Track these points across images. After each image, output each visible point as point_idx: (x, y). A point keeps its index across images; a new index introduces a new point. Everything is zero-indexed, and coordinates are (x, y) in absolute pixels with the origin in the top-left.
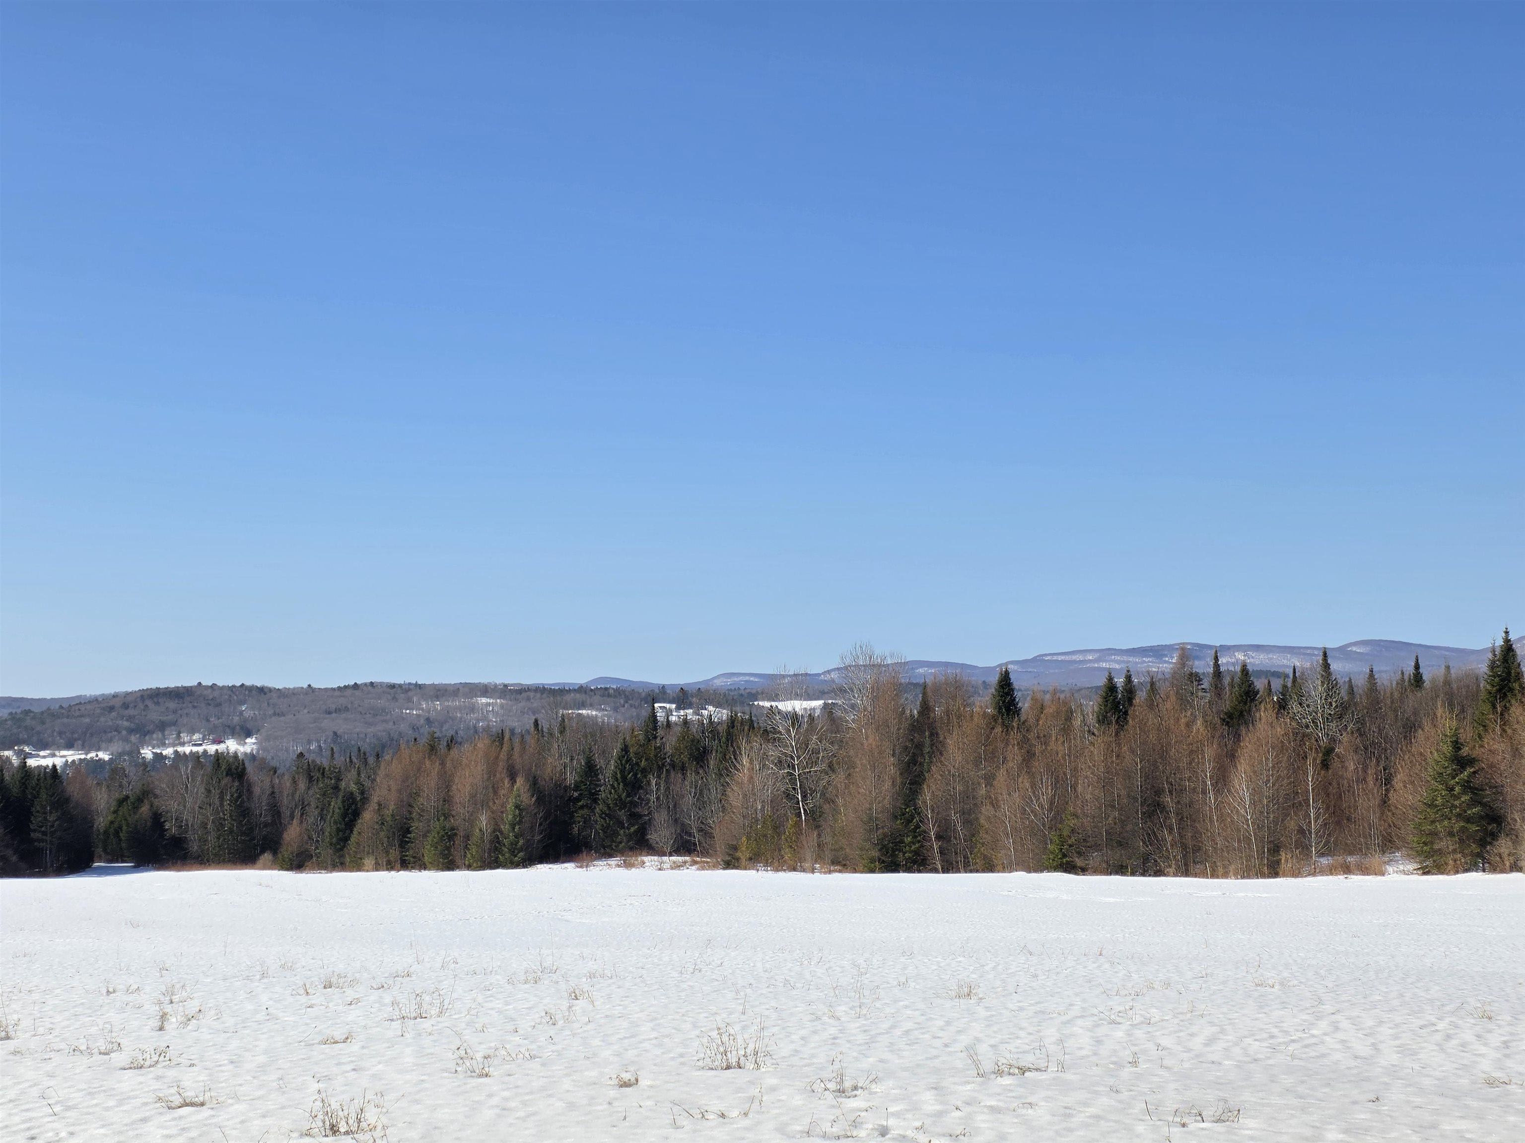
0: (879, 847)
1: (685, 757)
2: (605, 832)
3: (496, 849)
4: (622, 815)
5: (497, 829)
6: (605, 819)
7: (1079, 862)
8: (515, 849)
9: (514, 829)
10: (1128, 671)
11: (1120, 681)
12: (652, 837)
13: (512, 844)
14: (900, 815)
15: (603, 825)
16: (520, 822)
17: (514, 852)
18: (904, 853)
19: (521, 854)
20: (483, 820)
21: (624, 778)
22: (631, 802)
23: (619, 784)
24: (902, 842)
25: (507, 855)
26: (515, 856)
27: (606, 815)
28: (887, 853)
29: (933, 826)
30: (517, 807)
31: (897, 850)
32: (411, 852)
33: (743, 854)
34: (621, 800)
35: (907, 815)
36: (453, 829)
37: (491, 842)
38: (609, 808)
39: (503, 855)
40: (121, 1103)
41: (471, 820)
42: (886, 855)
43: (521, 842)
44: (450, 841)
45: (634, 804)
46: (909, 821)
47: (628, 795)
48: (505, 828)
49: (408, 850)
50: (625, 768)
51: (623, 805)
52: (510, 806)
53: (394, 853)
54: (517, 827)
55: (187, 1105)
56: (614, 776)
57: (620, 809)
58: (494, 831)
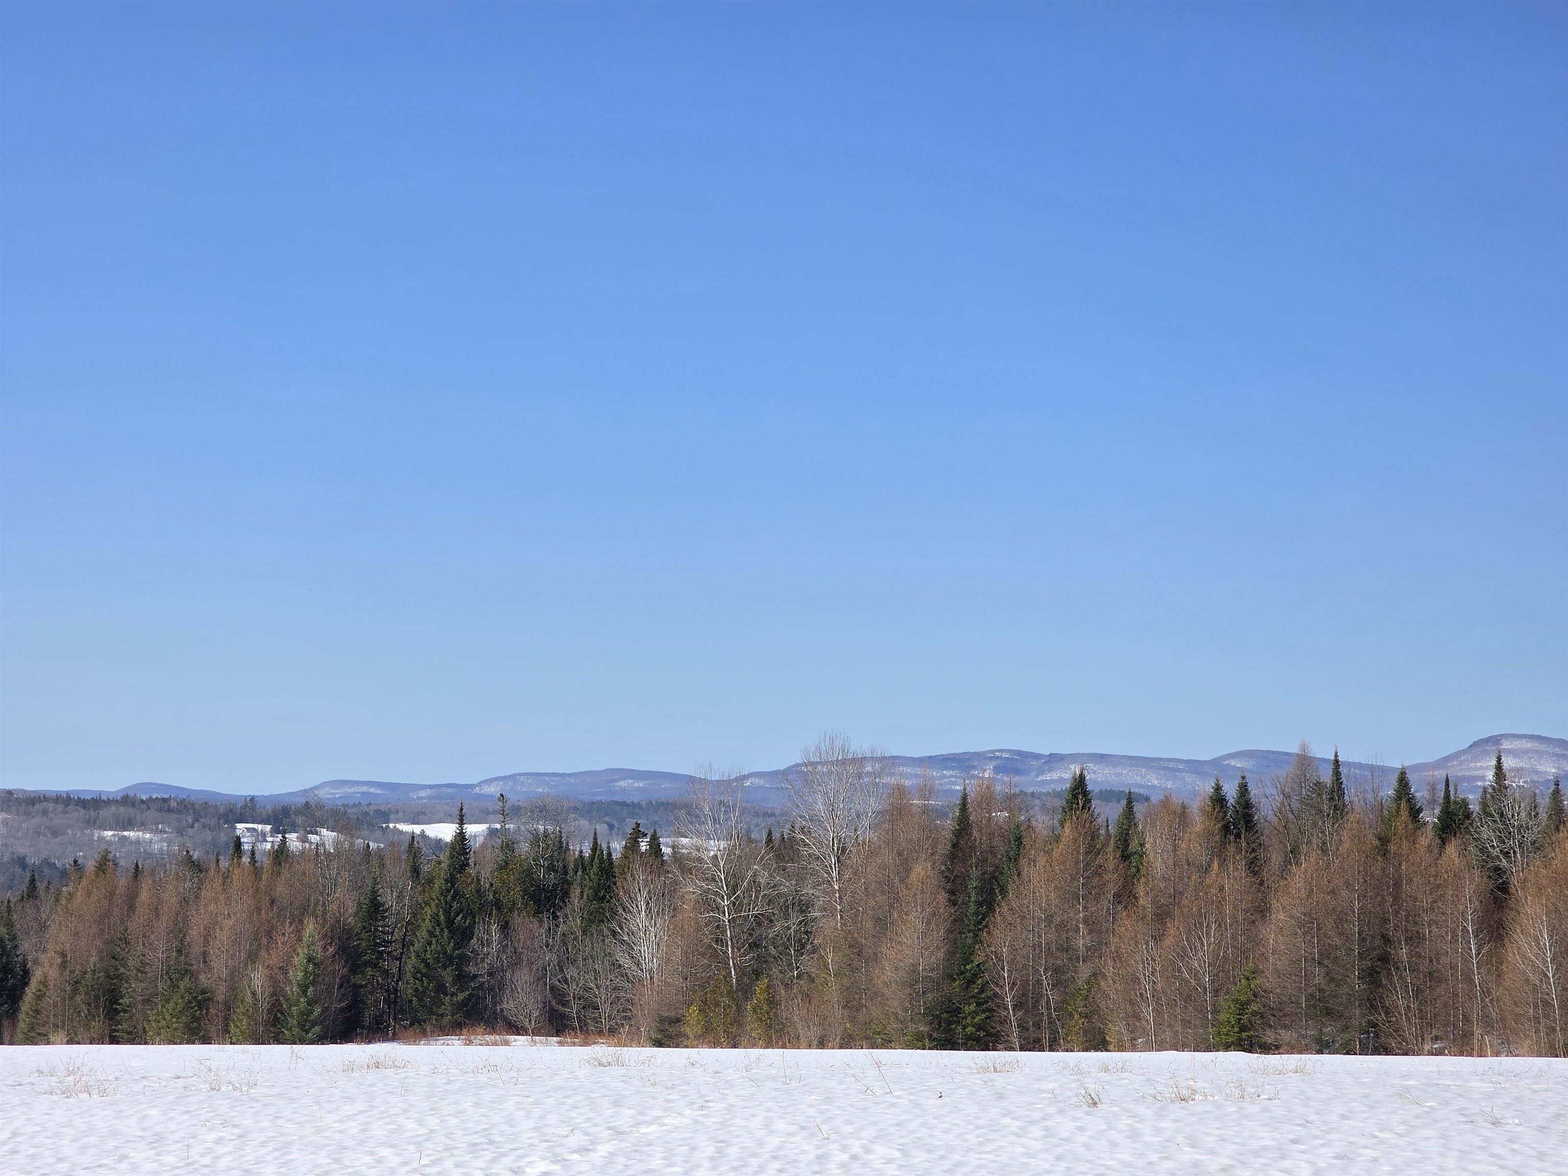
0: (929, 1018)
1: (516, 894)
2: (420, 1000)
3: (276, 1019)
4: (447, 976)
5: (277, 993)
6: (421, 981)
7: (1269, 1037)
8: (306, 1021)
9: (305, 992)
10: (1243, 778)
11: (1231, 791)
13: (301, 1013)
14: (957, 974)
15: (416, 990)
16: (314, 983)
17: (304, 1026)
18: (964, 1028)
19: (317, 1029)
20: (258, 979)
21: (450, 922)
22: (460, 957)
23: (442, 930)
24: (959, 1011)
25: (296, 1030)
26: (307, 1032)
27: (423, 975)
28: (940, 1027)
29: (1011, 989)
30: (310, 960)
31: (955, 1022)
32: (125, 1026)
34: (445, 953)
35: (968, 974)
36: (204, 992)
37: (270, 1011)
38: (427, 965)
39: (290, 1029)
41: (235, 979)
42: (938, 1030)
43: (317, 1010)
44: (200, 1009)
45: (463, 959)
46: (970, 982)
47: (455, 948)
48: (292, 990)
49: (119, 1023)
50: (451, 907)
51: (449, 960)
52: (299, 960)
53: (97, 1026)
54: (311, 989)
56: (435, 918)
57: (445, 967)
58: (274, 994)
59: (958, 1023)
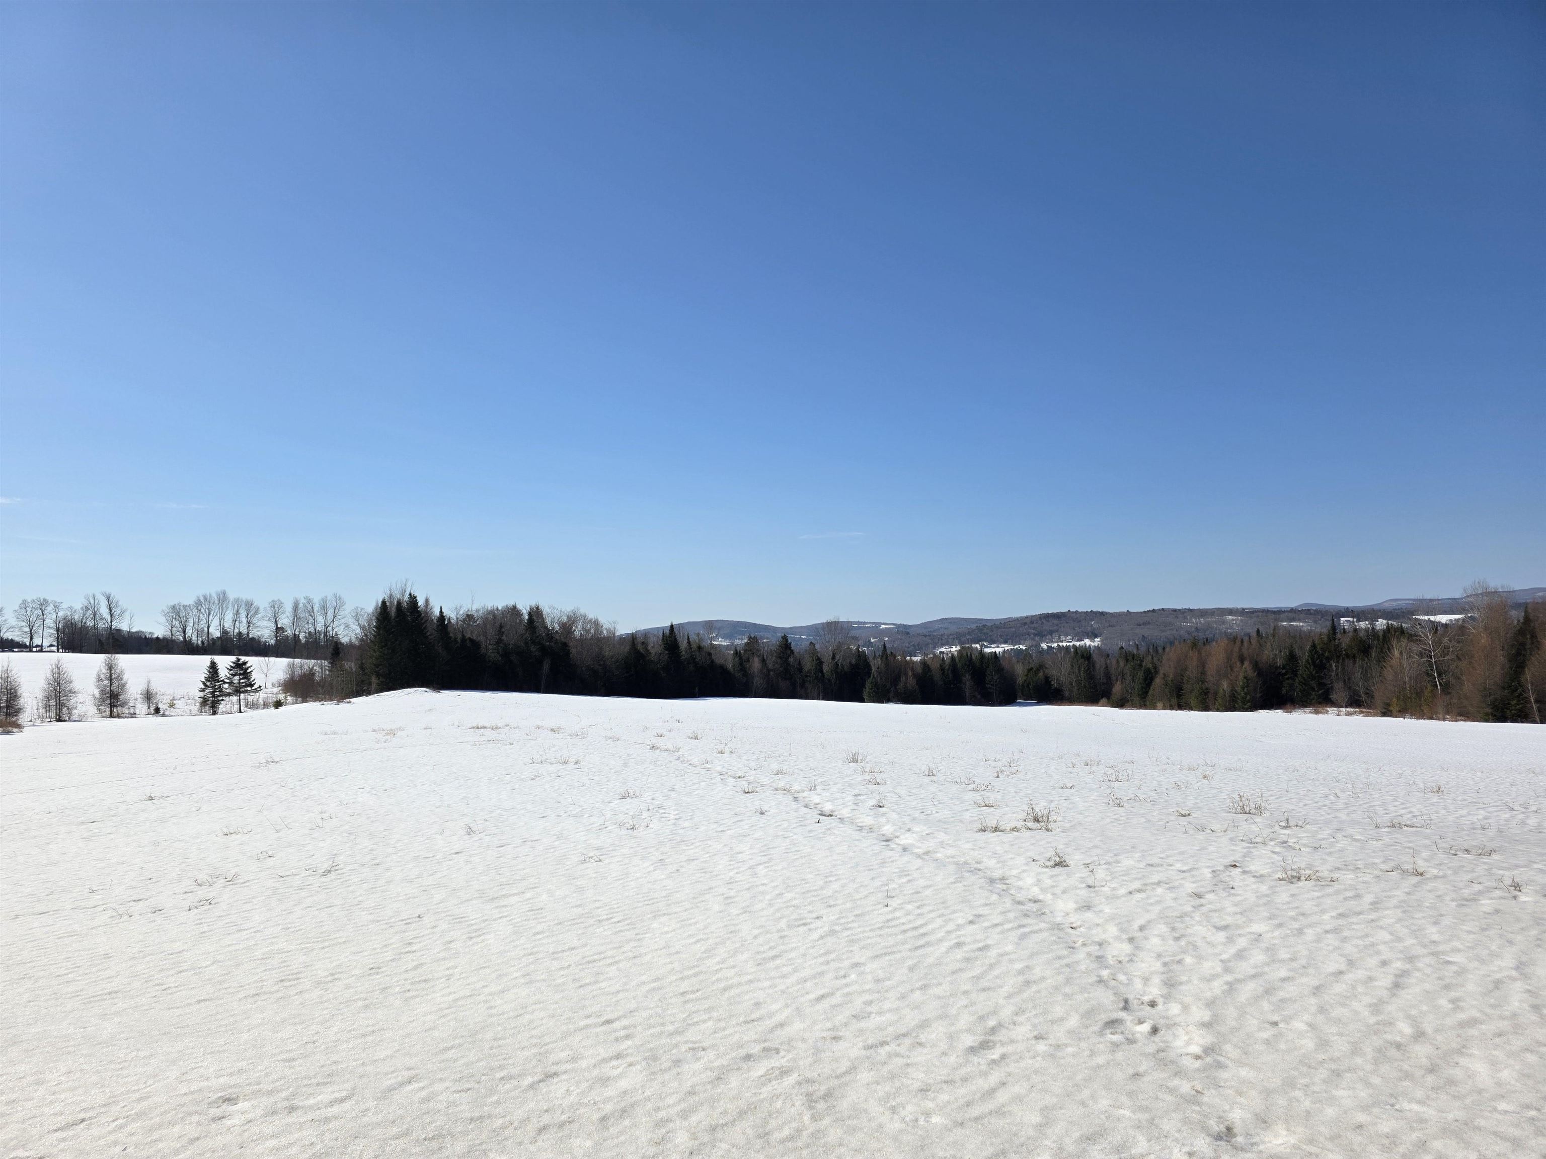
0: (1492, 706)
1: (1355, 651)
2: (1302, 693)
3: (1233, 701)
4: (1313, 683)
6: (1302, 686)
9: (1244, 690)
12: (1333, 697)
13: (1243, 698)
14: (1507, 687)
15: (1301, 689)
16: (1247, 686)
18: (1511, 711)
19: (1249, 704)
20: (1225, 685)
21: (1314, 663)
22: (1319, 676)
23: (1311, 666)
24: (1509, 704)
25: (1240, 704)
26: (1246, 705)
27: (1303, 683)
28: (1498, 710)
29: (1533, 694)
30: (1245, 678)
31: (1505, 708)
32: (1183, 700)
33: (1394, 708)
34: (1312, 675)
35: (1512, 687)
36: (1207, 689)
37: (1230, 696)
38: (1305, 679)
39: (1238, 704)
40: (962, 803)
41: (1218, 684)
42: (1496, 712)
43: (1248, 697)
44: (1207, 696)
45: (1321, 678)
46: (1514, 691)
47: (1317, 672)
48: (1239, 689)
49: (1181, 699)
50: (1315, 657)
51: (1313, 678)
52: (1241, 677)
53: (1174, 701)
54: (1246, 689)
55: (986, 806)
56: (1307, 661)
57: (1312, 680)
58: (1232, 690)
59: (1508, 709)
